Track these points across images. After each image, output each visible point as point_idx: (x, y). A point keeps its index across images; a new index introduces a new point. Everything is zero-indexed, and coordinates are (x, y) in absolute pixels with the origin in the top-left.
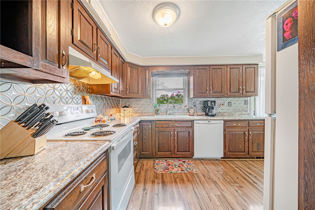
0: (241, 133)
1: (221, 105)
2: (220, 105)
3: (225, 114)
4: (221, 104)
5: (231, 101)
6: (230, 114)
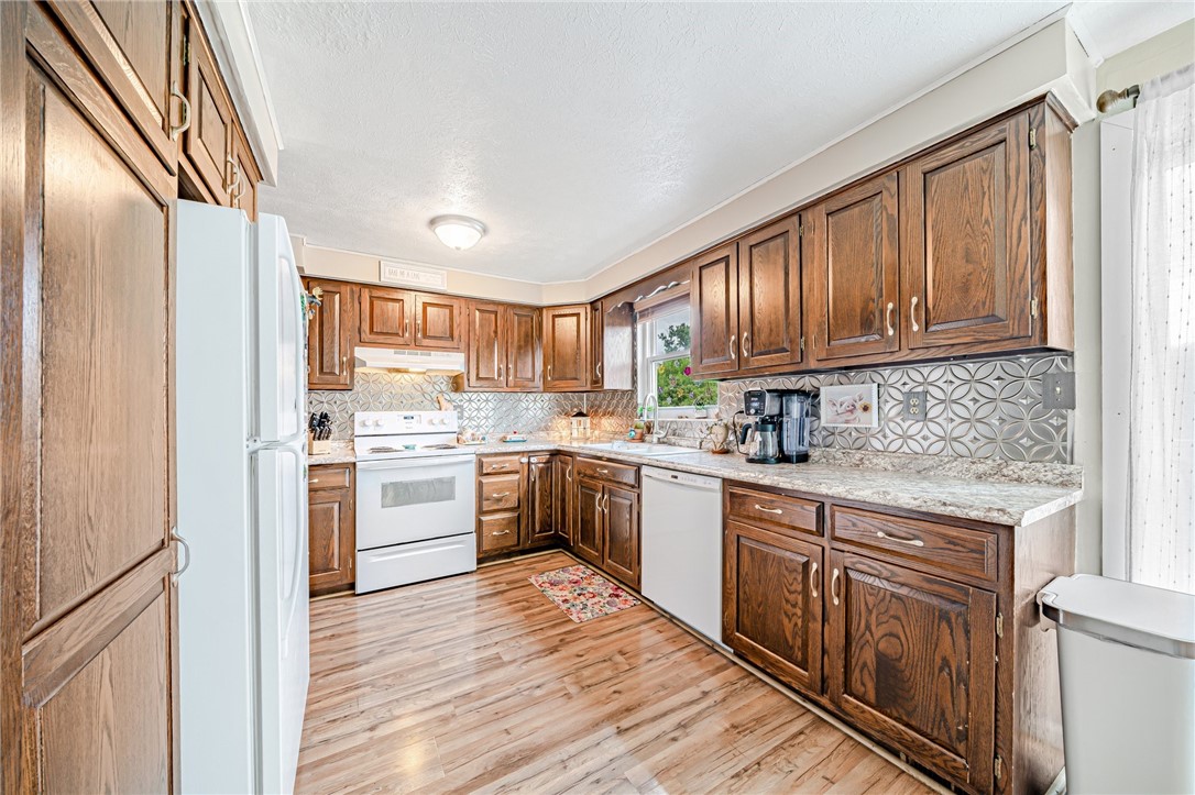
0: (792, 560)
1: (859, 412)
2: (851, 411)
3: (875, 461)
4: (859, 405)
5: (921, 384)
6: (904, 466)
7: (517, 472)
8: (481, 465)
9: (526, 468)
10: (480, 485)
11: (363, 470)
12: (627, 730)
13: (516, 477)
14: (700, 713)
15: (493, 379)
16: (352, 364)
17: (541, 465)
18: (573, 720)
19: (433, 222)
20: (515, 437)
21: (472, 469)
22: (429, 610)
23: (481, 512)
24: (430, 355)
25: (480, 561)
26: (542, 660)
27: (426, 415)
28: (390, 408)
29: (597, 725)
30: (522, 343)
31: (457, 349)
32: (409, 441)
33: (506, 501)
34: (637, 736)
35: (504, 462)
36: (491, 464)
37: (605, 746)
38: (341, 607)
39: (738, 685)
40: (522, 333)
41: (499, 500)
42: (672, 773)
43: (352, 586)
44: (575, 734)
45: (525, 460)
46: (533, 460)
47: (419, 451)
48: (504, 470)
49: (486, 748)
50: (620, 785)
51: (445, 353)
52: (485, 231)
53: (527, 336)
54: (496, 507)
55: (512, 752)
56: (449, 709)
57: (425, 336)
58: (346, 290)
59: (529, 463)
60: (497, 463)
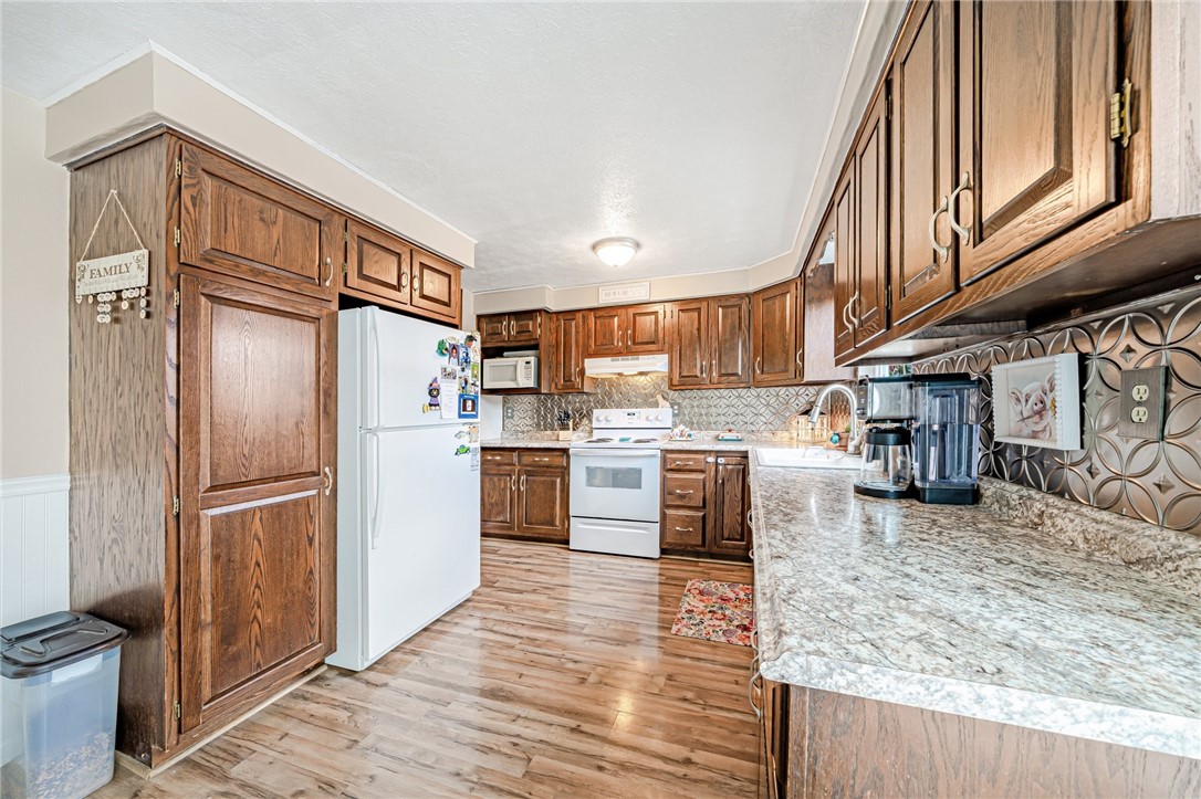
7: (703, 471)
8: (664, 460)
9: (713, 469)
10: (664, 479)
11: (576, 455)
12: (582, 732)
13: (701, 476)
14: (654, 770)
15: (696, 376)
16: (582, 373)
17: (729, 467)
18: (561, 697)
19: (594, 247)
20: (728, 436)
21: (657, 462)
22: (595, 576)
23: (665, 506)
24: (638, 359)
25: (663, 551)
26: (604, 646)
27: (644, 412)
28: (619, 406)
29: (570, 713)
30: (728, 336)
31: (661, 351)
32: (625, 434)
33: (690, 499)
34: (581, 742)
35: (689, 460)
36: (675, 460)
37: (553, 729)
38: (555, 554)
39: (737, 784)
40: (728, 326)
41: (682, 497)
42: (560, 787)
43: (567, 542)
44: (548, 707)
45: (711, 459)
46: (721, 460)
47: (615, 443)
48: (688, 467)
49: (500, 676)
50: (520, 759)
51: (651, 356)
52: (638, 245)
53: (733, 327)
54: (679, 503)
55: (506, 689)
56: (516, 642)
57: (634, 343)
58: (580, 315)
59: (717, 464)
60: (680, 460)
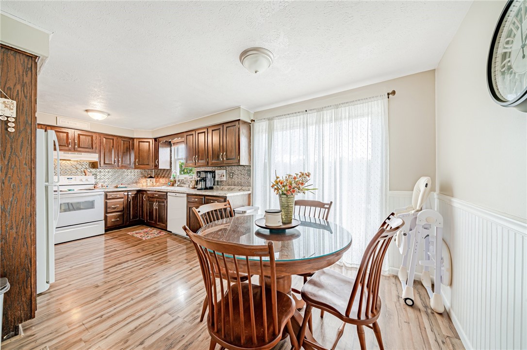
1: (222, 177)
3: (225, 188)
4: (222, 175)
5: (232, 170)
6: (229, 189)
7: (122, 198)
8: (106, 196)
9: (127, 197)
10: (106, 203)
13: (122, 200)
15: (111, 164)
17: (133, 196)
19: (86, 111)
20: (122, 186)
21: (103, 197)
23: (106, 212)
24: (81, 154)
25: (106, 231)
27: (78, 177)
28: (61, 175)
30: (125, 151)
31: (95, 152)
32: (70, 187)
33: (118, 208)
35: (117, 194)
36: (111, 195)
40: (125, 147)
41: (115, 208)
45: (126, 194)
46: (130, 194)
48: (117, 197)
51: (89, 154)
52: (109, 115)
53: (127, 148)
54: (113, 211)
57: (79, 147)
59: (128, 195)
60: (113, 195)
